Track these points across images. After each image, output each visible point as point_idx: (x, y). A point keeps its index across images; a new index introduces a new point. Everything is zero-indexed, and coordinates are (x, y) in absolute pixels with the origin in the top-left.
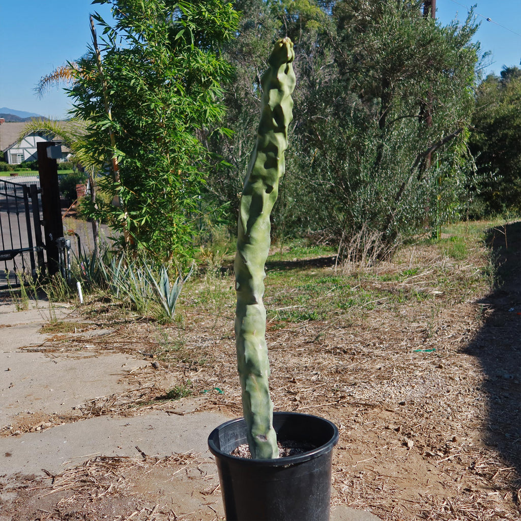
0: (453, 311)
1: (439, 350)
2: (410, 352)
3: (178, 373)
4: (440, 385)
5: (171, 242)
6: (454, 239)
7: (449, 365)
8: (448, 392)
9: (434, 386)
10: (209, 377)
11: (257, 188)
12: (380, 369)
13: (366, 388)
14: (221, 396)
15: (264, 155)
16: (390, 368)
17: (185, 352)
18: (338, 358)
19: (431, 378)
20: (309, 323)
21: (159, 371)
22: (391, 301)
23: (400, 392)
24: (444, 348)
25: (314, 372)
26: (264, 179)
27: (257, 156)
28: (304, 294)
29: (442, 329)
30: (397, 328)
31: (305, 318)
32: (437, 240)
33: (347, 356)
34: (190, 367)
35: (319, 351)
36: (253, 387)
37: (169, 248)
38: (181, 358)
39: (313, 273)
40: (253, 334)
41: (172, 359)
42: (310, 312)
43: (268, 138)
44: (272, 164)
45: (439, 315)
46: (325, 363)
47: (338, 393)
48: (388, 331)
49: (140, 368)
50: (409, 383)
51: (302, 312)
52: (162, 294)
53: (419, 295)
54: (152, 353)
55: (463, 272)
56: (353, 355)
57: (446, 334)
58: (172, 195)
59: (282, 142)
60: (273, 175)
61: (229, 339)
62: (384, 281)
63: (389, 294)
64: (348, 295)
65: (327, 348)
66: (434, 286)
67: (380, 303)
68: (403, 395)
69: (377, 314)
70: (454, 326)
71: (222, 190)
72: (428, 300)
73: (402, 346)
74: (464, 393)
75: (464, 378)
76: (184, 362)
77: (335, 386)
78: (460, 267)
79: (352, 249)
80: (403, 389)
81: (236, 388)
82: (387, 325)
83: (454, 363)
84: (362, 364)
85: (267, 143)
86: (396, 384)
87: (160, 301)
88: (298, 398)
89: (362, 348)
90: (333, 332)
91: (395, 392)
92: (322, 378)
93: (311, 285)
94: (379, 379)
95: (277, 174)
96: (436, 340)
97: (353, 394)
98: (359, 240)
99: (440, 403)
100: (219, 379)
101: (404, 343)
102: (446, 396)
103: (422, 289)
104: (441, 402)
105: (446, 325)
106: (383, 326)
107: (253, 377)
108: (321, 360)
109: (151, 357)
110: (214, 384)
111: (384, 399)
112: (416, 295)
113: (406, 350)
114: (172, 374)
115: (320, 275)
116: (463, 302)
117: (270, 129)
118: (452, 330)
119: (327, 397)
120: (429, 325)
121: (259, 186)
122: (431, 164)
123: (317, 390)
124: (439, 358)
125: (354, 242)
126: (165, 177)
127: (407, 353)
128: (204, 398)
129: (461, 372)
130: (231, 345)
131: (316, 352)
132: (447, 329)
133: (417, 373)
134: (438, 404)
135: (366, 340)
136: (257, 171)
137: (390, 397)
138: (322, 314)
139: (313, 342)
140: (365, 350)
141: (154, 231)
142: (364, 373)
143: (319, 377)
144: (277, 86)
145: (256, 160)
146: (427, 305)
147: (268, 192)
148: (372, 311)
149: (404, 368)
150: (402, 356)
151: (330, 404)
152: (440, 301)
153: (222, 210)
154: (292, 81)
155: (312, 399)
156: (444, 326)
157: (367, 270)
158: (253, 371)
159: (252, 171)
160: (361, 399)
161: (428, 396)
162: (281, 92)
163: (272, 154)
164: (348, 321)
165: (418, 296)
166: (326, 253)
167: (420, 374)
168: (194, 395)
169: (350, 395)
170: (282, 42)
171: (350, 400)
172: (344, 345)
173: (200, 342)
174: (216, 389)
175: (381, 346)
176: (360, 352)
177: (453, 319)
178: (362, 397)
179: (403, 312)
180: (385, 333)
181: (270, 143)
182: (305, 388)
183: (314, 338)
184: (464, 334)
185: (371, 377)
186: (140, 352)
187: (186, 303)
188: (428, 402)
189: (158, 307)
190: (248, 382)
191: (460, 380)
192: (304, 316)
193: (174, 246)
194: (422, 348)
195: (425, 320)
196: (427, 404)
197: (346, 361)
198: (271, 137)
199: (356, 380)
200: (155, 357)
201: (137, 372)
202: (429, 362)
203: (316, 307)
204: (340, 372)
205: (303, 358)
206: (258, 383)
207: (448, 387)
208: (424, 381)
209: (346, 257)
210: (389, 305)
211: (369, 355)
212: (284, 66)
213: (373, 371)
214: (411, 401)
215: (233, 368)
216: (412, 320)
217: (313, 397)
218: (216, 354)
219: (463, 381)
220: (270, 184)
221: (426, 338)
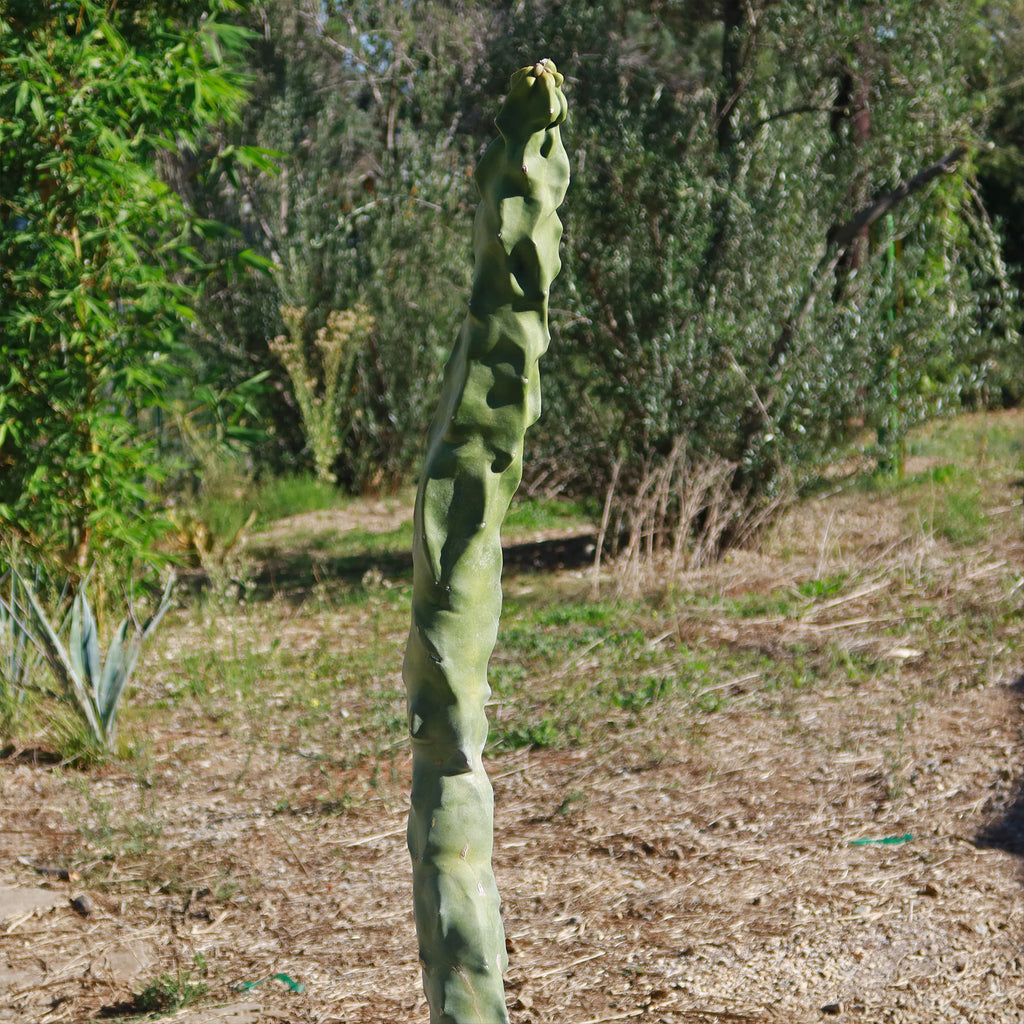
0: (955, 714)
1: (922, 837)
2: (840, 846)
3: (153, 928)
4: (935, 948)
5: (83, 499)
6: (943, 474)
7: (956, 886)
8: (959, 969)
9: (919, 953)
10: (249, 939)
11: (468, 459)
12: (756, 902)
13: (721, 963)
14: (299, 1000)
15: (487, 371)
16: (785, 898)
17: (162, 858)
18: (631, 869)
19: (906, 929)
20: (531, 759)
21: (94, 922)
22: (771, 682)
23: (822, 975)
24: (936, 832)
25: (564, 917)
26: (488, 434)
27: (467, 374)
28: (506, 663)
29: (926, 770)
30: (795, 770)
31: (519, 743)
32: (892, 478)
33: (655, 864)
34: (186, 907)
35: (570, 849)
36: (465, 1002)
37: (79, 519)
38: (156, 880)
39: (525, 591)
40: (462, 855)
41: (128, 883)
42: (532, 721)
43: (497, 325)
44: (508, 394)
45: (917, 727)
46: (595, 886)
47: (643, 980)
48: (769, 782)
49: (35, 915)
50: (844, 946)
51: (506, 724)
52: (76, 675)
53: (855, 663)
54: (62, 864)
55: (977, 584)
56: (671, 857)
57: (941, 787)
58: (84, 354)
59: (534, 335)
60: (510, 424)
61: (294, 813)
62: (745, 614)
63: (763, 659)
64: (641, 664)
65: (594, 838)
66: (894, 632)
67: (738, 691)
68: (831, 984)
69: (732, 726)
70: (962, 760)
71: (229, 324)
72: (879, 677)
73: (813, 827)
74: (1004, 973)
75: (1002, 927)
76: (165, 891)
77: (630, 960)
78: (969, 568)
79: (643, 515)
80: (830, 962)
81: (338, 974)
82: (766, 760)
83: (968, 880)
84: (702, 886)
85: (494, 338)
86: (808, 950)
87: (73, 697)
88: (527, 1001)
89: (696, 834)
90: (605, 787)
91: (808, 973)
92: (591, 936)
93: (523, 632)
94: (757, 933)
95: (522, 419)
96: (911, 805)
97: (688, 985)
98: (663, 489)
99: (937, 1003)
100: (282, 946)
101: (817, 818)
102: (952, 982)
103: (860, 643)
104: (941, 1002)
105: (936, 758)
106: (753, 764)
107: (465, 975)
108: (580, 878)
109: (64, 877)
110: (270, 961)
111: (777, 995)
112: (842, 663)
113: (828, 841)
114: (137, 932)
115: (546, 596)
116: (983, 683)
117: (503, 304)
118: (954, 775)
119: (610, 993)
120: (890, 761)
121: (475, 453)
122: (871, 250)
123: (579, 974)
124: (926, 862)
125: (650, 494)
126: (68, 300)
127: (830, 849)
128: (246, 1006)
129: (990, 906)
130: (304, 836)
131: (562, 851)
132: (941, 770)
133: (866, 913)
134: (933, 1007)
135: (705, 809)
136: (469, 413)
137: (793, 989)
138: (566, 728)
139: (549, 820)
140: (705, 840)
141: (33, 468)
142: (713, 916)
143: (582, 932)
144: (523, 188)
145: (464, 385)
146: (877, 694)
147: (496, 468)
148: (715, 716)
149: (825, 897)
150: (816, 859)
151: (624, 1015)
152: (917, 682)
153: (241, 399)
154: (561, 173)
155: (568, 1003)
156: (931, 761)
157: (690, 580)
158: (464, 958)
159: (455, 413)
160: (711, 998)
161: (903, 982)
162: (531, 204)
163: (507, 368)
164: (648, 748)
165: (850, 665)
166: (558, 521)
167: (876, 916)
168: (215, 996)
169: (678, 988)
170: (533, 73)
171: (680, 1001)
172: (642, 826)
173: (203, 825)
174: (278, 976)
175: (753, 827)
176: (693, 850)
177: (957, 739)
178: (712, 991)
179: (809, 718)
180: (760, 787)
181: (503, 337)
182: (545, 969)
183: (549, 809)
184: (993, 787)
185: (734, 927)
186: (24, 861)
187: (140, 696)
188: (903, 1001)
189: (63, 714)
190: (450, 989)
191: (991, 932)
192: (515, 735)
193: (95, 516)
194: (871, 833)
195: (874, 742)
196: (901, 1007)
197: (653, 881)
198: (507, 323)
199: (691, 940)
200: (74, 877)
201: (28, 928)
202: (898, 876)
203: (548, 706)
204: (640, 917)
205: (527, 872)
206: (478, 989)
207: (956, 954)
208: (888, 938)
209: (625, 539)
210: (766, 695)
211: (718, 859)
212: (541, 135)
213: (738, 908)
214: (856, 1001)
215: (318, 908)
216: (837, 743)
217: (569, 997)
218: (261, 863)
219: (999, 934)
220: (503, 449)
221: (881, 801)
